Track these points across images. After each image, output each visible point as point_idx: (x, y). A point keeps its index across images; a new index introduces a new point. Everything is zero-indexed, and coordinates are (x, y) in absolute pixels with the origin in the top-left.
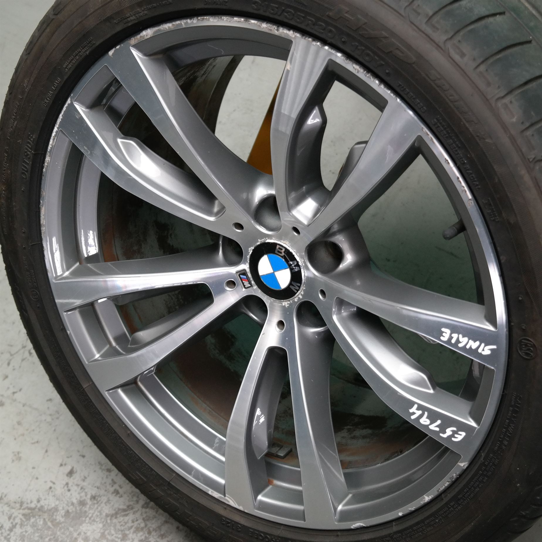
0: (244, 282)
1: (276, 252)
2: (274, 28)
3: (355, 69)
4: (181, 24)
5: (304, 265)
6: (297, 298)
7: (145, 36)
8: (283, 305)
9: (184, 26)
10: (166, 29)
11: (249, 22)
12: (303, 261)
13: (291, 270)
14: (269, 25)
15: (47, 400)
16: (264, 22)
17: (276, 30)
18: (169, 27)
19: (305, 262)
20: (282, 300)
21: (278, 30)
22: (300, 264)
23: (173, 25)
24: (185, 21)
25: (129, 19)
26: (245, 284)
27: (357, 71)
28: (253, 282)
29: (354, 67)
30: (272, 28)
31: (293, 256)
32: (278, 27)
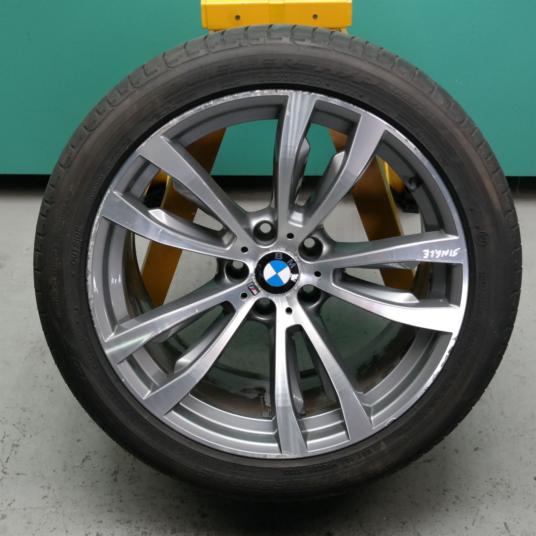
0: (252, 291)
1: (276, 258)
2: (274, 91)
3: (336, 101)
4: (201, 108)
5: (298, 260)
6: (296, 287)
7: (172, 124)
8: (287, 296)
9: (203, 109)
10: (189, 114)
11: (254, 92)
12: (297, 257)
13: (290, 267)
14: (269, 90)
15: (43, 498)
16: (265, 90)
17: (275, 92)
18: (191, 113)
19: (298, 258)
20: (285, 293)
21: (276, 92)
22: (295, 260)
23: (194, 110)
24: (204, 105)
25: (161, 114)
26: (254, 292)
27: (337, 103)
28: (260, 289)
29: (334, 101)
30: (272, 92)
31: (289, 256)
32: (276, 90)
